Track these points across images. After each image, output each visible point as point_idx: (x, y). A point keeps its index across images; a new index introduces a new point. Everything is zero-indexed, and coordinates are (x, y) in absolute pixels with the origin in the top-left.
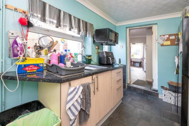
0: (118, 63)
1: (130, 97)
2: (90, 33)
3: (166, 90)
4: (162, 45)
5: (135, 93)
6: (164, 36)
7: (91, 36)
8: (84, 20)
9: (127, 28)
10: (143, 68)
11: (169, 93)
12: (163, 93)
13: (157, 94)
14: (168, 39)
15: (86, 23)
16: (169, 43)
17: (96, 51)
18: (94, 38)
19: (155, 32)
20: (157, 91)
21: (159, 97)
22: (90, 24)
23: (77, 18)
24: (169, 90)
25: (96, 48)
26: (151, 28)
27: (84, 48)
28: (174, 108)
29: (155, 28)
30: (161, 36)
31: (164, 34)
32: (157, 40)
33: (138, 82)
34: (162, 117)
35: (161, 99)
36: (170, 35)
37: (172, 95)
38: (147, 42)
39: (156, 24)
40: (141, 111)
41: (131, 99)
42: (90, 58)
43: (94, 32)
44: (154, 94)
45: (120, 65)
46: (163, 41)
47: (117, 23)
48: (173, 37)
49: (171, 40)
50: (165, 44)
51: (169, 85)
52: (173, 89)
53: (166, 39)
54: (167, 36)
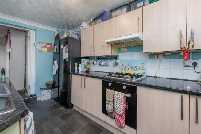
3: (45, 90)
4: (41, 51)
6: (42, 43)
11: (47, 91)
12: (42, 93)
13: (36, 98)
16: (46, 50)
20: (35, 95)
21: (38, 100)
30: (39, 43)
34: (52, 110)
36: (47, 44)
37: (49, 92)
39: (35, 30)
44: (32, 99)
46: (42, 47)
48: (49, 46)
49: (48, 48)
50: (43, 51)
51: (47, 84)
52: (51, 87)
53: (44, 46)
54: (45, 44)
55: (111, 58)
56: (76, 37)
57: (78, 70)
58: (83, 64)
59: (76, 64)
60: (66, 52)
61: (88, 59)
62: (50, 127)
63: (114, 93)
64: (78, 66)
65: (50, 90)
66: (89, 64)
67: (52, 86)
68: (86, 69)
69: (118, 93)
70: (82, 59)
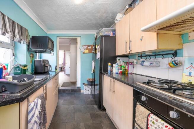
0: (55, 70)
1: (62, 99)
2: (25, 39)
3: (86, 85)
4: (84, 53)
5: (65, 95)
6: (85, 46)
7: (25, 43)
8: (19, 24)
9: (57, 37)
10: (65, 72)
11: (88, 87)
12: (84, 88)
13: (80, 90)
14: (87, 49)
15: (21, 27)
16: (87, 51)
17: (30, 60)
18: (29, 46)
19: (79, 43)
20: (80, 88)
21: (82, 92)
22: (26, 29)
23: (12, 20)
24: (88, 85)
25: (31, 57)
26: (76, 39)
27: (15, 56)
28: (91, 96)
29: (79, 40)
30: (83, 46)
31: (85, 45)
32: (81, 49)
33: (64, 85)
34: (87, 105)
35: (82, 93)
36: (89, 46)
37: (89, 88)
38: (71, 50)
39: (80, 36)
40: (73, 107)
41: (63, 100)
42: (25, 68)
43: (29, 39)
44: (78, 90)
45: (56, 71)
46: (85, 50)
47: (48, 31)
48: (90, 48)
49: (89, 49)
50: (85, 52)
51: (88, 81)
52: (90, 83)
53: (86, 48)
54: (87, 46)
55: (162, 55)
56: (111, 34)
57: (112, 71)
58: (117, 64)
59: (109, 64)
60: (99, 52)
61: (127, 58)
62: (79, 119)
63: (149, 115)
64: (112, 66)
65: (90, 87)
66: (127, 63)
67: (92, 83)
68: (121, 70)
69: (157, 121)
70: (118, 59)
